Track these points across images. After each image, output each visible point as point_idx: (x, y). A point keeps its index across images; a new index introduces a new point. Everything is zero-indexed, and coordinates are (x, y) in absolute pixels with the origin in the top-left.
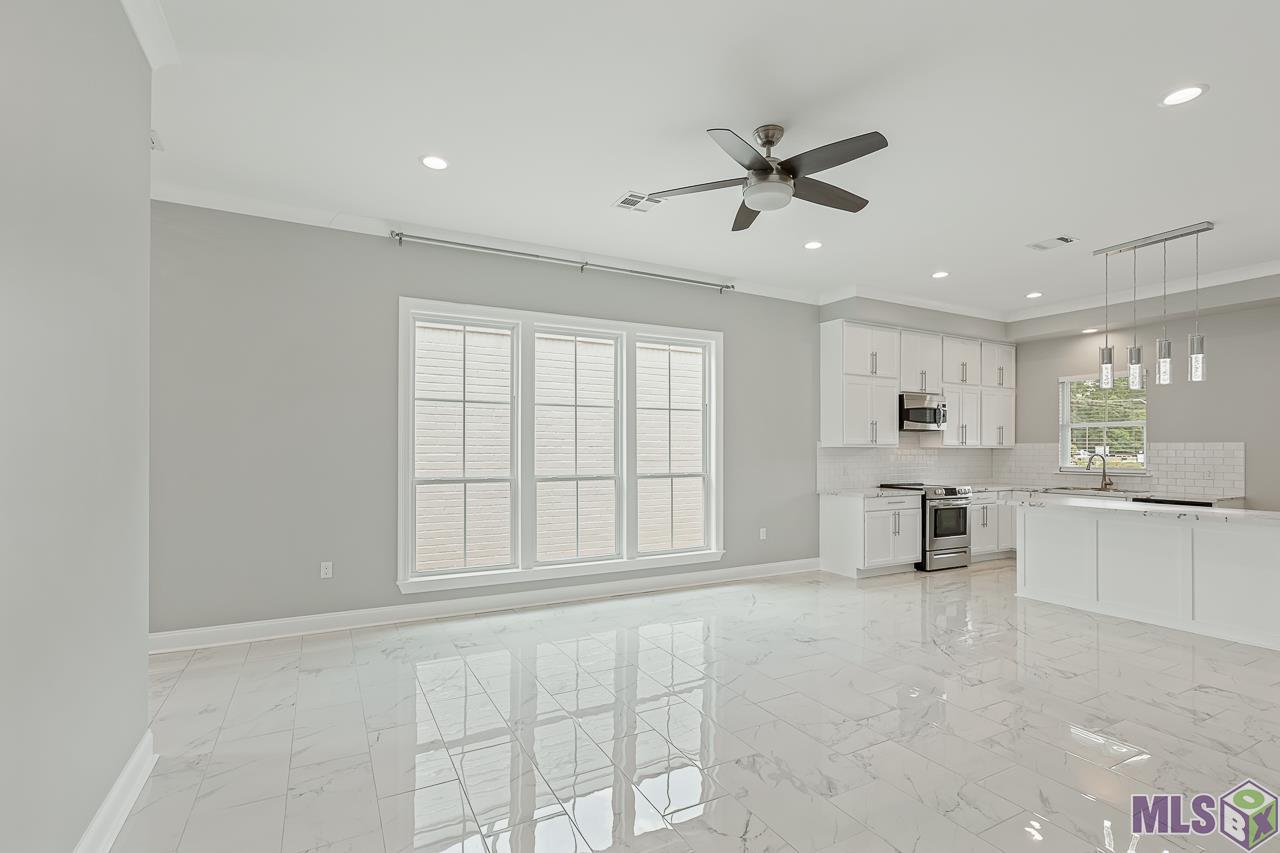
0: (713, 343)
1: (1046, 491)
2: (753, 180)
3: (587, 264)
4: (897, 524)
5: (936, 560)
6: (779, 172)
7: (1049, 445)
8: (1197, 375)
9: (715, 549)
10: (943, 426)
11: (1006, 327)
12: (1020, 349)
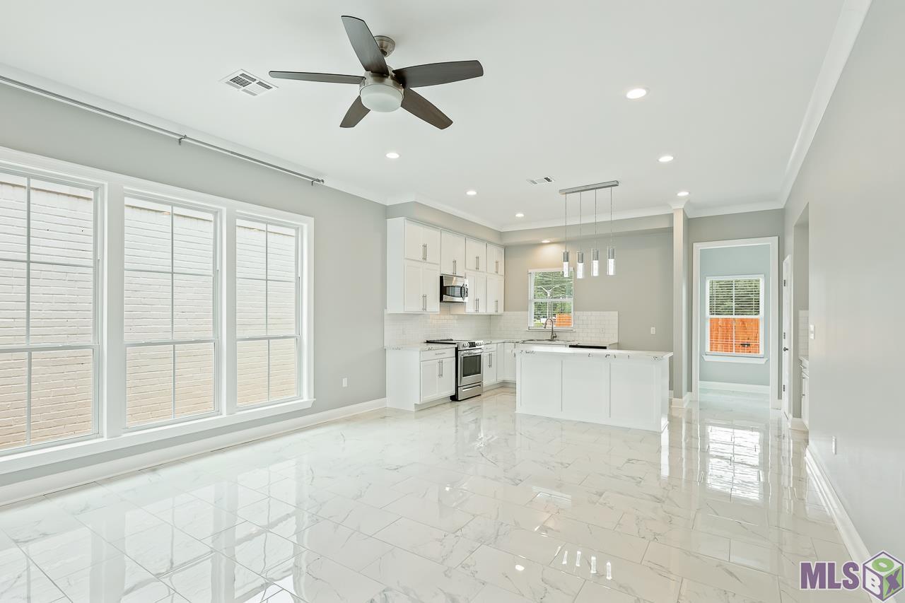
0: (305, 226)
1: (524, 342)
2: (370, 80)
3: (185, 137)
4: (441, 369)
5: (463, 393)
6: (392, 78)
7: (523, 313)
8: (611, 271)
9: (306, 398)
10: (466, 300)
11: (501, 235)
12: (507, 250)
